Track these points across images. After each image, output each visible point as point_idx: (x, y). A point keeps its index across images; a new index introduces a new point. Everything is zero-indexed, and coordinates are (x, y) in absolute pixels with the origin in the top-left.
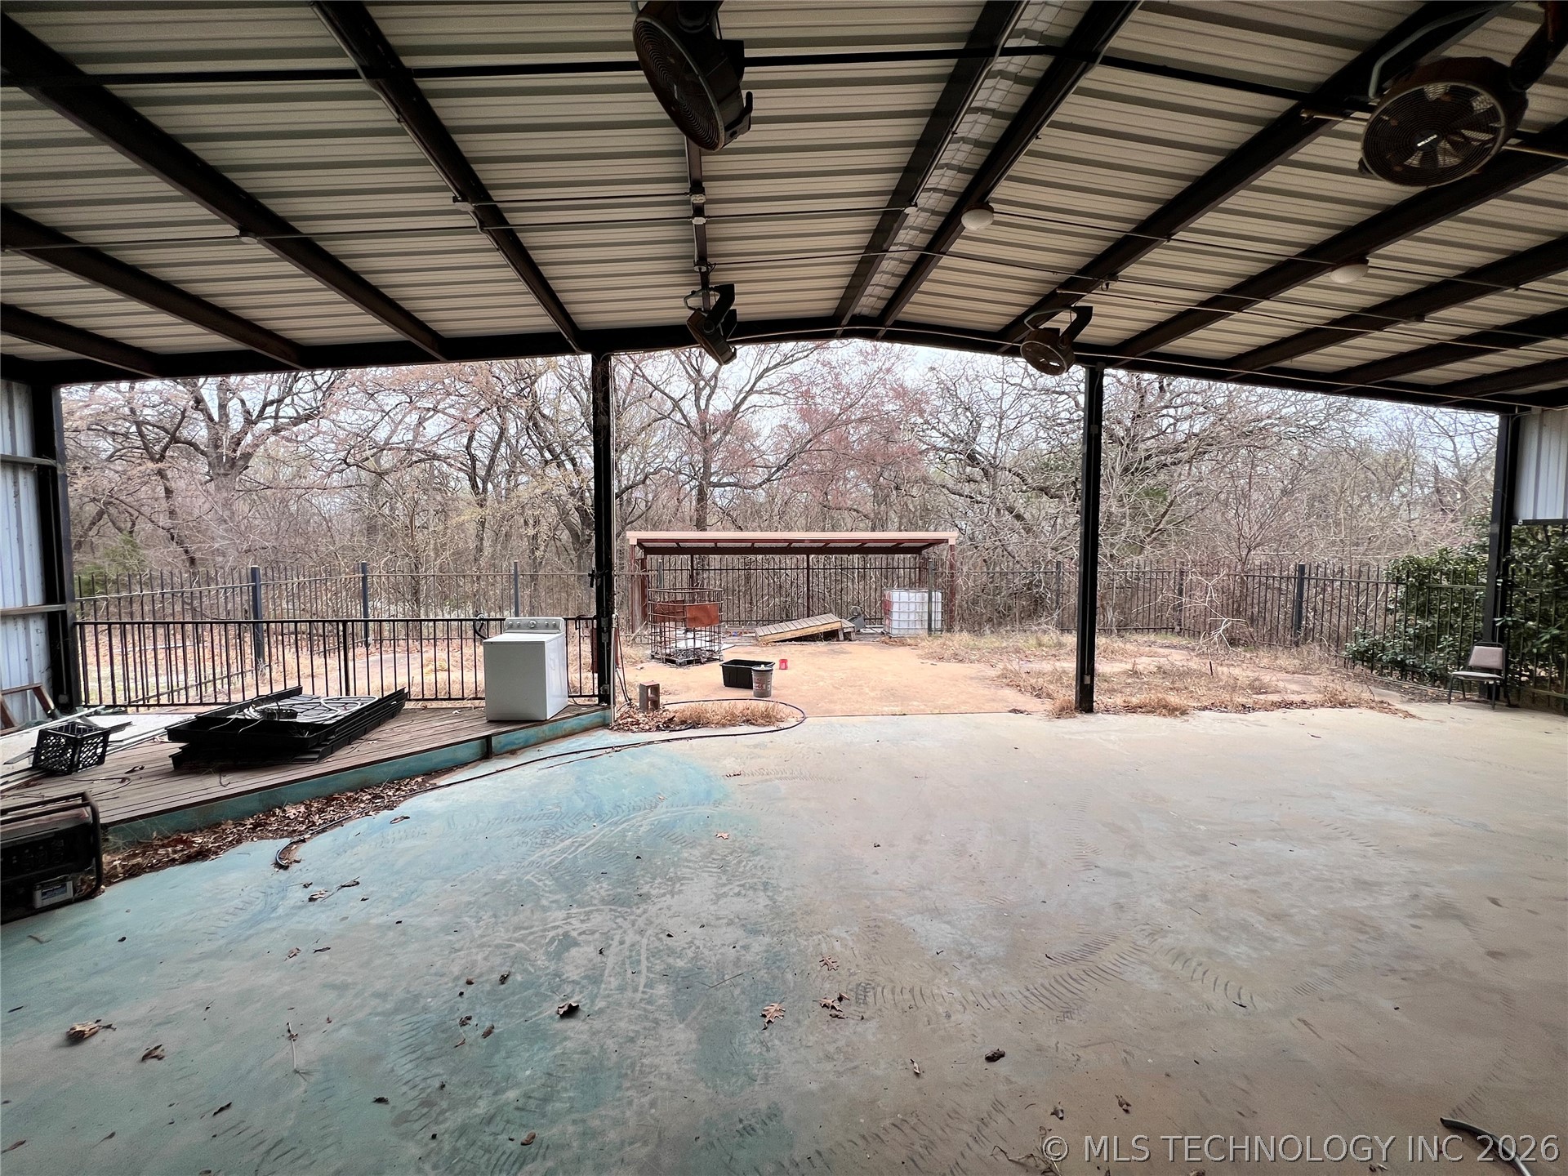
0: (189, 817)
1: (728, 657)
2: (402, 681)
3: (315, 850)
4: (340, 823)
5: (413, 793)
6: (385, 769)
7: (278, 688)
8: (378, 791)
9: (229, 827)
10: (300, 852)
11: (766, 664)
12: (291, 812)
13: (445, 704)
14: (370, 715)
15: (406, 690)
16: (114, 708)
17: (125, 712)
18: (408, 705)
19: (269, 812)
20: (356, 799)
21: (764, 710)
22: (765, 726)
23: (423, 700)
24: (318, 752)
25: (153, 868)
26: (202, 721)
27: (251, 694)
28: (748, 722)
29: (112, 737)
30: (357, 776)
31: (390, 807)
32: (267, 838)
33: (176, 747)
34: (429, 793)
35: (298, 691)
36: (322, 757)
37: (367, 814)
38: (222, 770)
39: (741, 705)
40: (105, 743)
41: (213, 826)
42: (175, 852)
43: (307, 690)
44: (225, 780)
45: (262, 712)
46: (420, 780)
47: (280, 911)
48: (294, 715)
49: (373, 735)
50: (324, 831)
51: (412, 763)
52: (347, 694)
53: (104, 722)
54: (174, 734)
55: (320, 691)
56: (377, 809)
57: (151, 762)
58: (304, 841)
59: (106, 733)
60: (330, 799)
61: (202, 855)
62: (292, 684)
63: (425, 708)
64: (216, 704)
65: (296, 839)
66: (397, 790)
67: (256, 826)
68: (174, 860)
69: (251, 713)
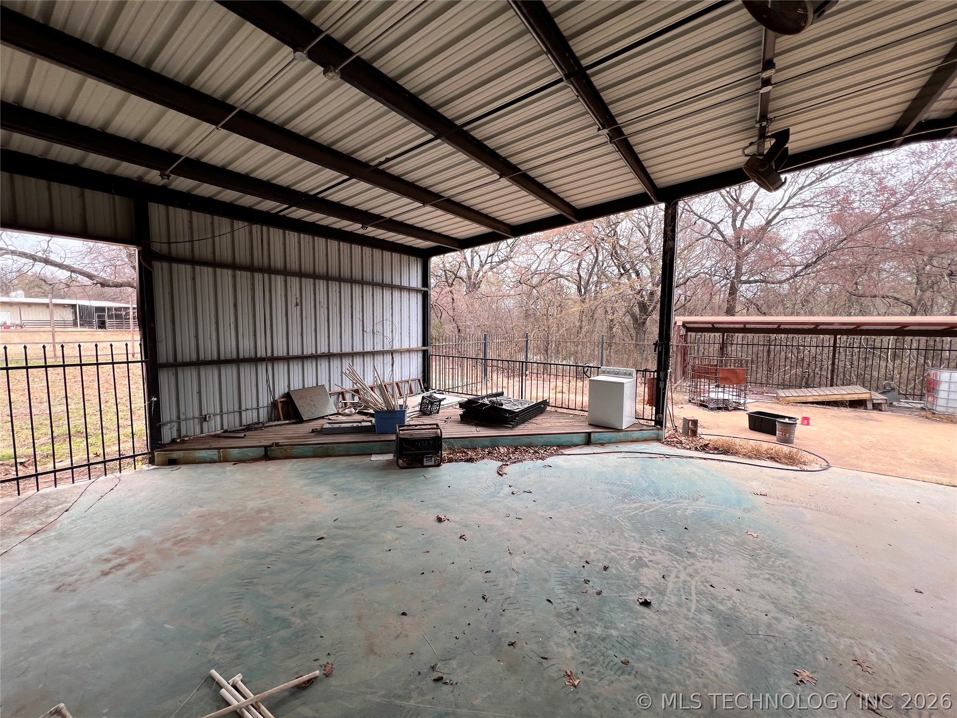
0: (467, 442)
1: (753, 408)
2: (546, 396)
3: (512, 469)
4: (521, 461)
5: (552, 455)
6: (540, 439)
7: (495, 391)
8: (536, 449)
9: (479, 450)
10: (506, 469)
11: (790, 418)
12: (502, 450)
13: (565, 411)
14: (532, 410)
15: (548, 401)
16: (441, 392)
17: (443, 394)
18: (548, 408)
19: (493, 447)
20: (527, 451)
21: (787, 452)
22: (788, 464)
23: (555, 407)
24: (511, 424)
25: (456, 461)
26: (470, 402)
27: (489, 392)
28: (772, 459)
29: (442, 403)
30: (527, 439)
31: (542, 459)
32: (493, 460)
33: (461, 411)
34: (560, 456)
35: (502, 394)
36: (513, 427)
37: (532, 459)
38: (477, 425)
39: (765, 446)
40: (440, 404)
41: (474, 449)
42: (463, 456)
43: (505, 394)
44: (478, 429)
45: (490, 401)
46: (555, 448)
47: (501, 494)
48: (502, 405)
49: (533, 421)
50: (515, 462)
51: (552, 439)
52: (522, 398)
53: (440, 396)
54: (462, 405)
55: (511, 396)
56: (537, 458)
57: (453, 416)
58: (507, 465)
59: (440, 401)
60: (516, 448)
61: (470, 460)
62: (500, 390)
63: (556, 411)
64: (472, 395)
65: (504, 463)
66: (545, 451)
67: (489, 453)
68: (462, 459)
69: (486, 401)
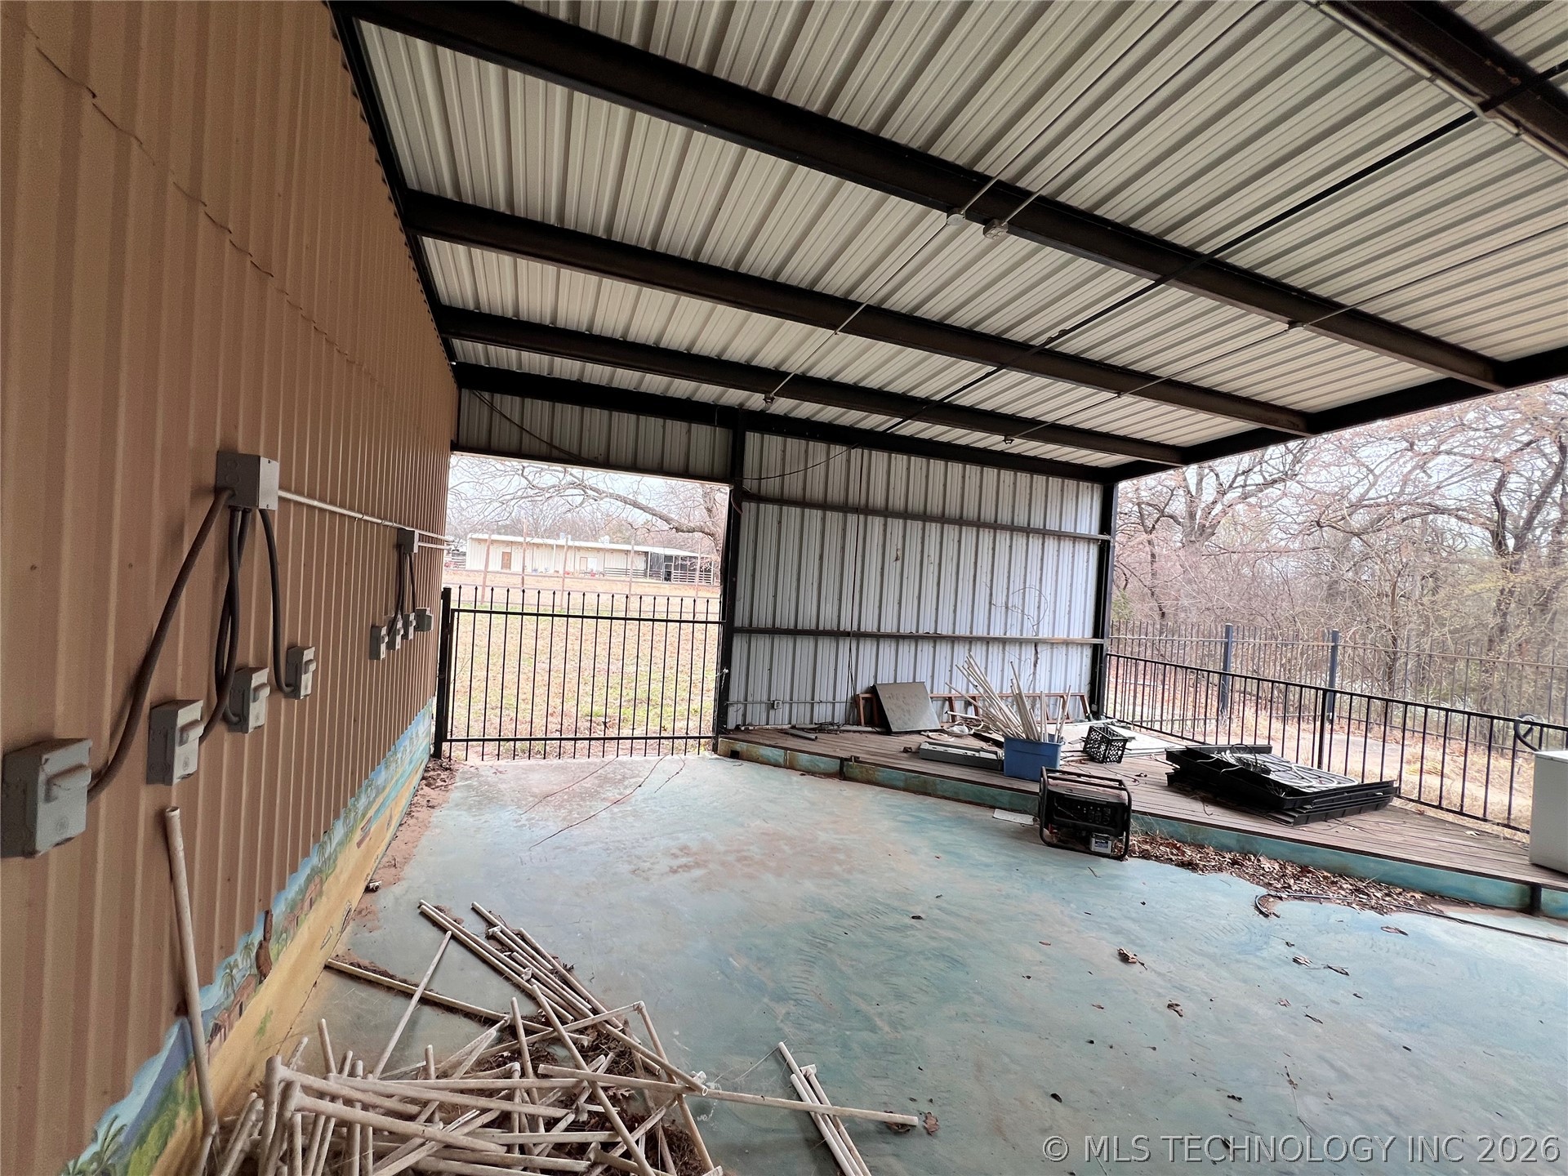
0: (1182, 829)
2: (1390, 774)
3: (1288, 909)
4: (1316, 899)
5: (1408, 908)
6: (1372, 865)
7: (1248, 741)
8: (1361, 885)
9: (1211, 851)
10: (1277, 907)
12: (1266, 864)
13: (1450, 817)
14: (1350, 798)
15: (1396, 785)
16: (1126, 725)
17: (1129, 728)
18: (1396, 802)
19: (1245, 854)
20: (1336, 883)
23: (1419, 802)
24: (1293, 817)
25: (1157, 859)
26: (1188, 752)
27: (1235, 741)
29: (1128, 745)
30: (1336, 858)
31: (1380, 909)
32: (1244, 878)
33: (1170, 768)
34: (1433, 919)
35: (1267, 750)
36: (1297, 823)
37: (1349, 904)
38: (1206, 800)
40: (1124, 747)
41: (1200, 847)
42: (1172, 854)
43: (1276, 750)
44: (1210, 809)
45: (1239, 760)
46: (1418, 896)
47: (1265, 954)
48: (1268, 771)
49: (1354, 820)
50: (1301, 898)
51: (1407, 871)
52: (1320, 766)
53: (1126, 733)
54: (1171, 756)
55: (1290, 756)
56: (1363, 906)
57: (1152, 773)
58: (1281, 898)
59: (1125, 741)
60: (1305, 870)
61: (1190, 865)
62: (1262, 742)
63: (1421, 813)
64: (1192, 740)
65: (1273, 893)
66: (1387, 895)
67: (1234, 862)
68: (1171, 859)
69: (1228, 757)
